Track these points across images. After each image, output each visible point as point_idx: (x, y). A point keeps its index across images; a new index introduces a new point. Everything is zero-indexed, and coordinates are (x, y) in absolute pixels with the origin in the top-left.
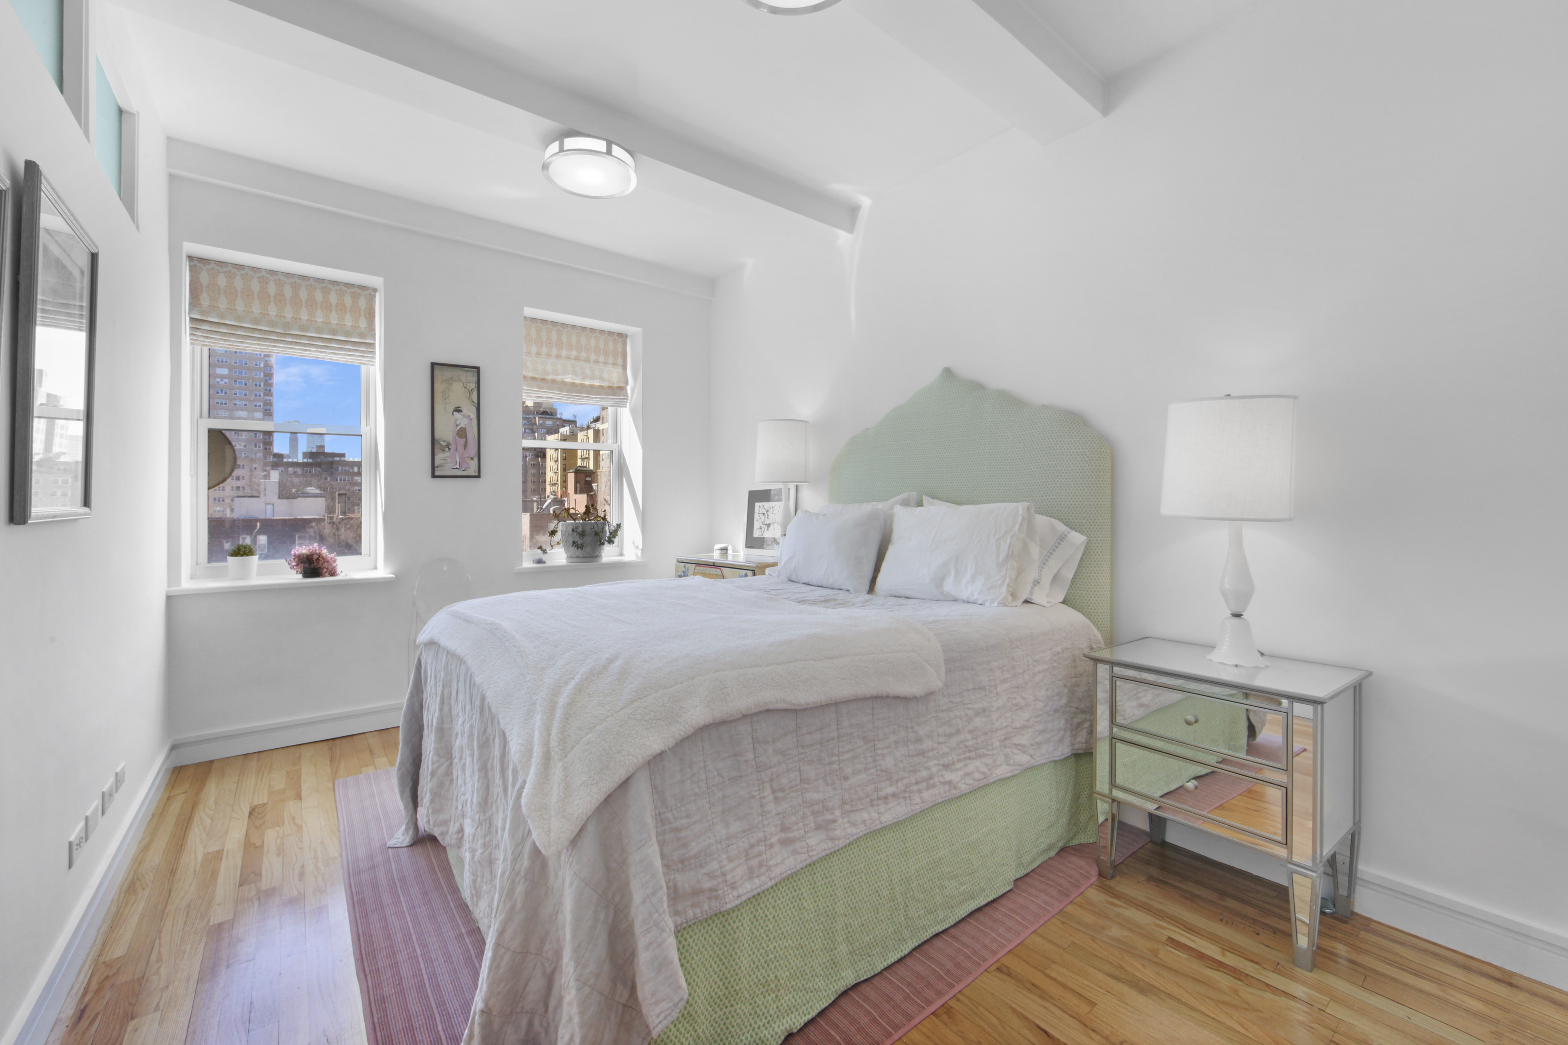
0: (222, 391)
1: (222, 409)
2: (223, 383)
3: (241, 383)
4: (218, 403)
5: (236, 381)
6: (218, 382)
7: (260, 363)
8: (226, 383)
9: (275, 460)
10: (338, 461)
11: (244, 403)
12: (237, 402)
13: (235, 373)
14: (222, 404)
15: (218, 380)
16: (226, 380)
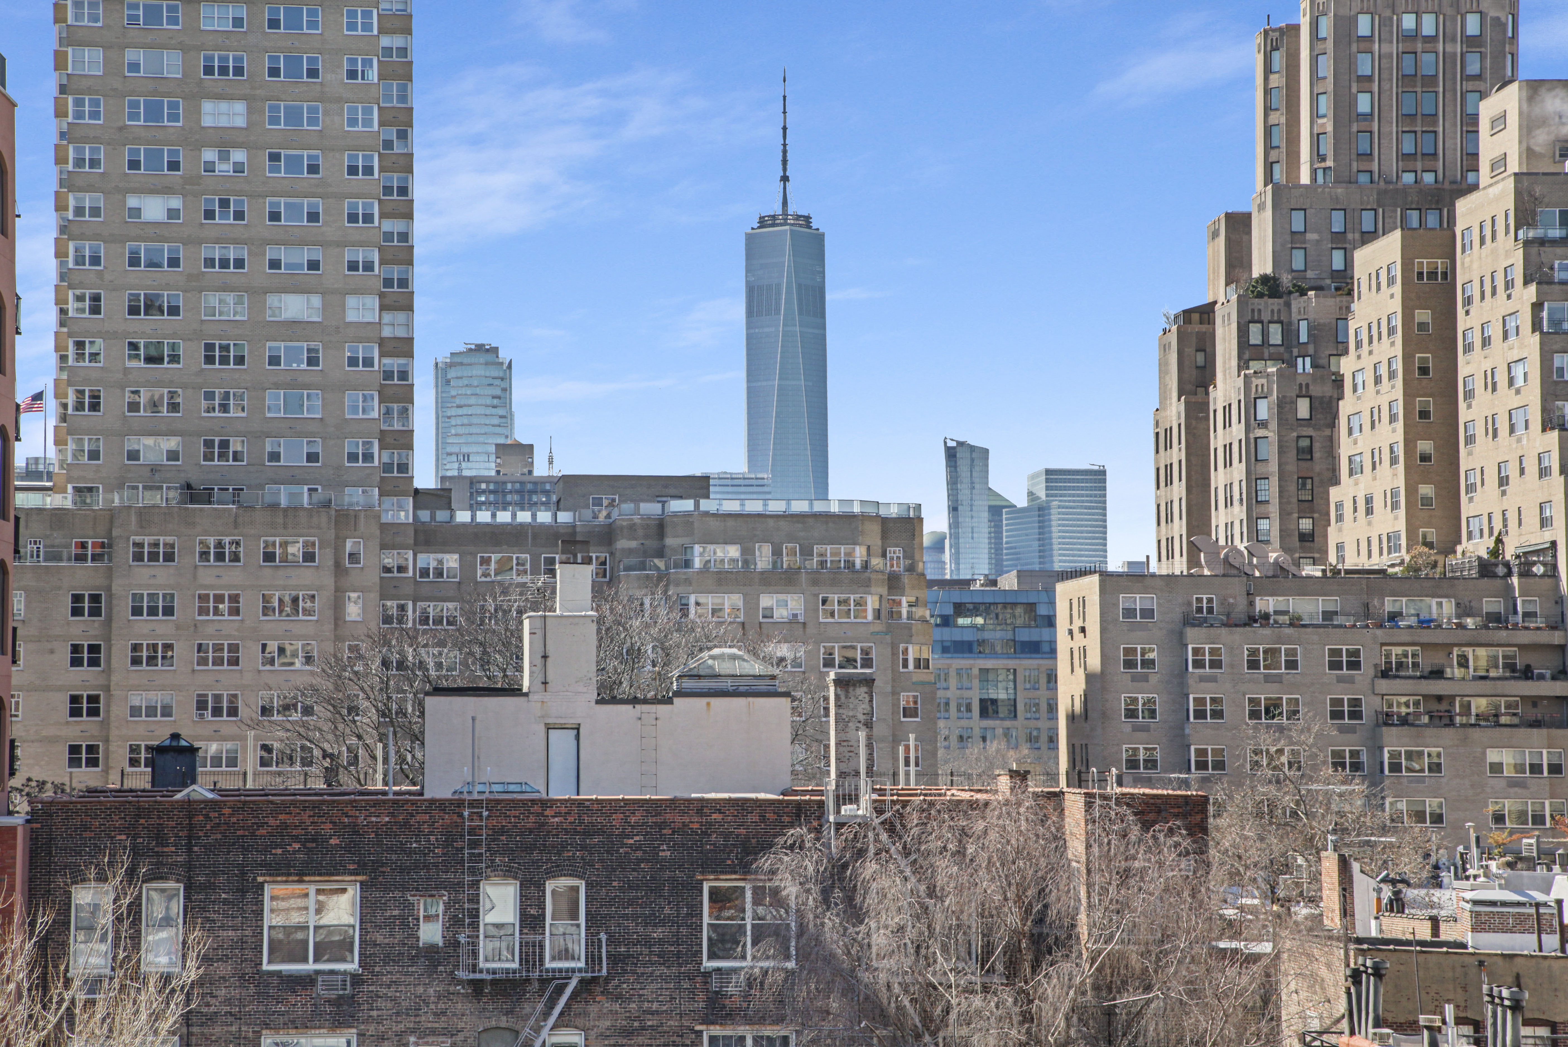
0: (224, 203)
1: (225, 288)
2: (224, 168)
3: (294, 163)
4: (209, 263)
5: (275, 157)
6: (210, 167)
7: (367, 63)
8: (238, 168)
9: (424, 515)
10: (686, 515)
11: (305, 255)
12: (283, 254)
13: (274, 120)
14: (224, 263)
15: (209, 155)
16: (239, 156)
